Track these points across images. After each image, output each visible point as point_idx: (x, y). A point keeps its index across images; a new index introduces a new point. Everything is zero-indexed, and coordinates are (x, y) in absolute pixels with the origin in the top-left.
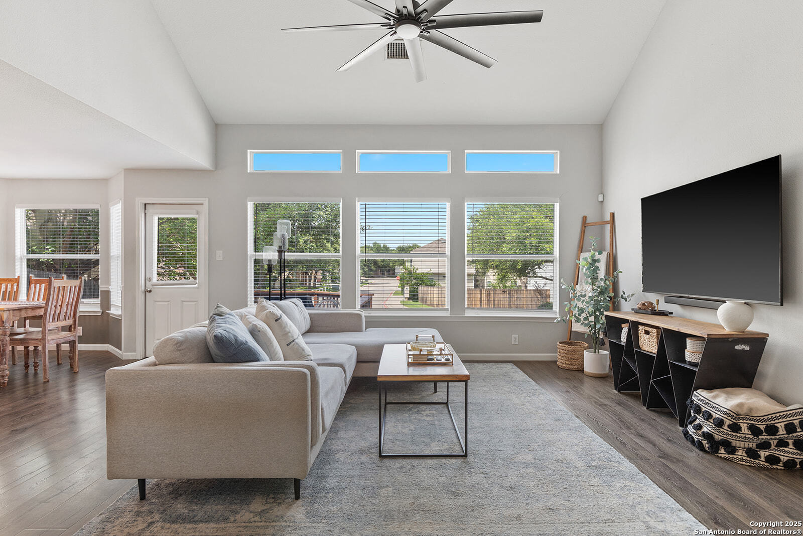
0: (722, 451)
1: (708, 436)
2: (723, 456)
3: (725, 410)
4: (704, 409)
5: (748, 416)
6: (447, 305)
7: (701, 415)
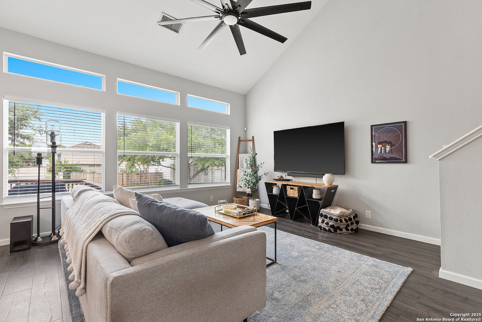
0: (338, 231)
1: (332, 226)
2: (339, 232)
3: (337, 215)
4: (329, 216)
5: (343, 216)
6: (178, 182)
7: (328, 219)
